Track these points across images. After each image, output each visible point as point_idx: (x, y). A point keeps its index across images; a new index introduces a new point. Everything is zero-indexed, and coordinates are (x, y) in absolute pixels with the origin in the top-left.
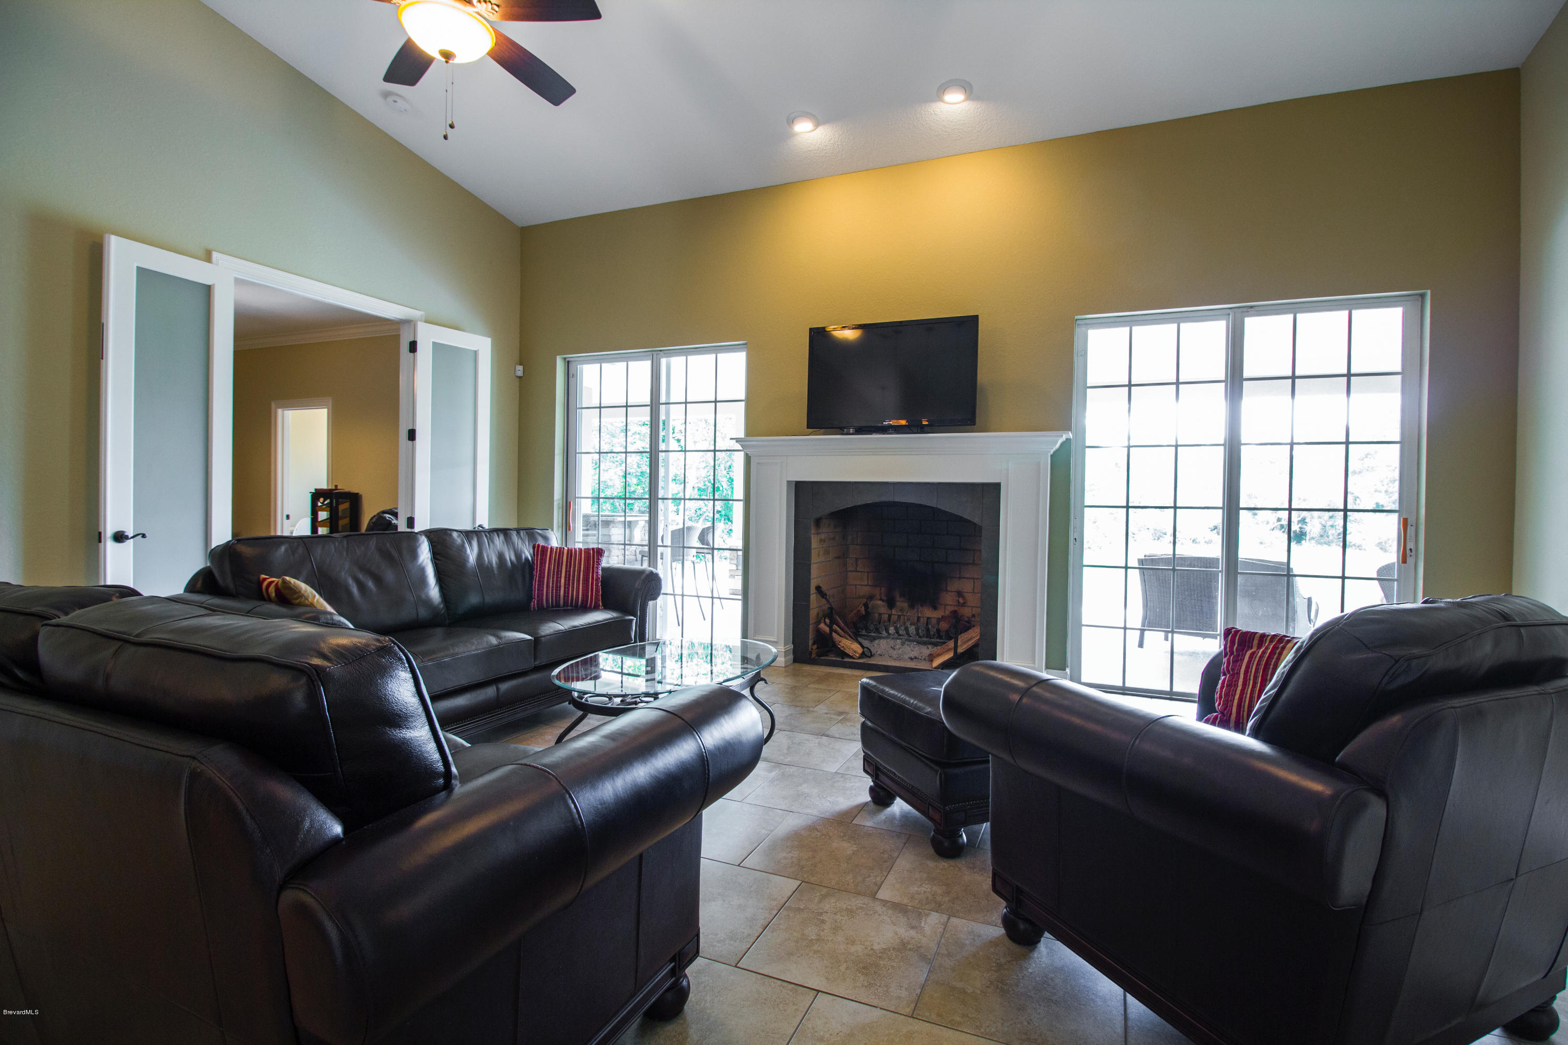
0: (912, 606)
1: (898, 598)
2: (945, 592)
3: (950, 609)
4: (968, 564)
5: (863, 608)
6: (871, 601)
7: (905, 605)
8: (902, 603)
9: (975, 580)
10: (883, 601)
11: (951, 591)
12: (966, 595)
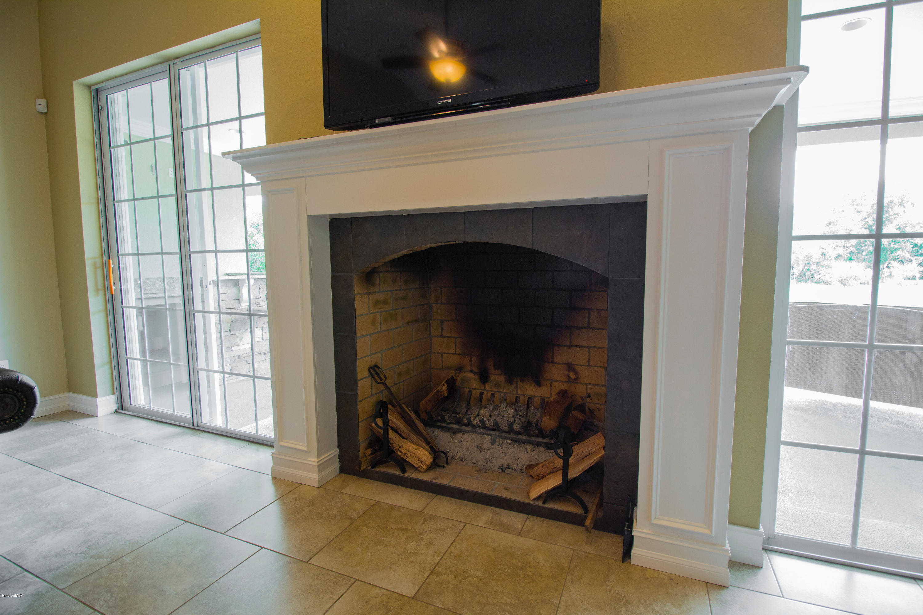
0: (510, 381)
1: (492, 370)
2: (551, 364)
3: (559, 386)
4: (580, 328)
5: (445, 387)
6: (459, 373)
7: (501, 379)
8: (497, 377)
9: (591, 350)
10: (474, 373)
11: (559, 364)
12: (578, 368)
